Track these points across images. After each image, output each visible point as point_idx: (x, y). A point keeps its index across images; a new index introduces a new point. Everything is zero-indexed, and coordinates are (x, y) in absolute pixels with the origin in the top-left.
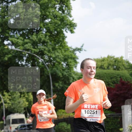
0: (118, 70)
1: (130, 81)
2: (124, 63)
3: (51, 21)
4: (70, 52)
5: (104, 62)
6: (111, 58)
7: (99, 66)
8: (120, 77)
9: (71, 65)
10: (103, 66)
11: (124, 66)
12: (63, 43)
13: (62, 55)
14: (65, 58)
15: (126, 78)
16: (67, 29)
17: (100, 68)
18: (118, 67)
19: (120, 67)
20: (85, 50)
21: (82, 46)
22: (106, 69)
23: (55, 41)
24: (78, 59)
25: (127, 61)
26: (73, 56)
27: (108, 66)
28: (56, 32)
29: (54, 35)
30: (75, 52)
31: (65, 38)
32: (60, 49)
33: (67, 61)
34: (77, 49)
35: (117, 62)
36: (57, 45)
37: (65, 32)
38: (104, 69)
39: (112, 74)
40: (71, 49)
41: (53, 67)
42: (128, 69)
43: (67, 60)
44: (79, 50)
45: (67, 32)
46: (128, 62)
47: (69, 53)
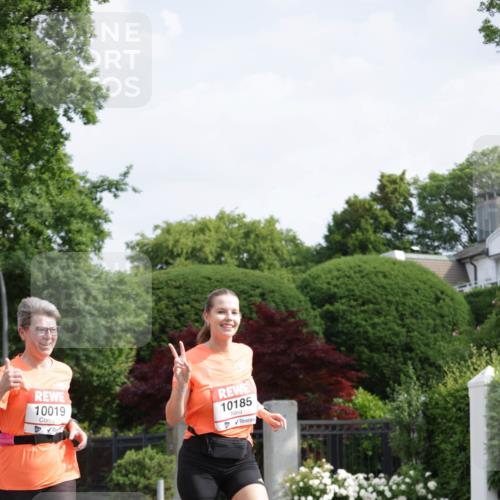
0: (255, 267)
1: (298, 311)
2: (277, 244)
3: (13, 75)
4: (80, 192)
5: (207, 238)
6: (233, 221)
7: (185, 251)
8: (262, 295)
9: (79, 244)
10: (201, 249)
11: (279, 252)
12: (53, 160)
13: (48, 204)
14: (58, 215)
15: (284, 299)
16: (69, 108)
17: (187, 259)
18: (255, 257)
19: (265, 256)
20: (134, 190)
21: (126, 174)
22: (213, 263)
23: (24, 148)
24: (107, 220)
25: (291, 234)
26: (91, 210)
27: (218, 250)
28: (30, 118)
29: (21, 127)
30: (98, 195)
31: (62, 140)
32: (42, 181)
33: (66, 228)
34: (106, 183)
35: (253, 236)
36: (32, 167)
37: (62, 120)
38: (205, 261)
39: (232, 281)
40: (82, 183)
41: (11, 249)
42: (294, 265)
43: (68, 223)
44: (115, 187)
45: (70, 119)
46: (293, 240)
47: (77, 196)
